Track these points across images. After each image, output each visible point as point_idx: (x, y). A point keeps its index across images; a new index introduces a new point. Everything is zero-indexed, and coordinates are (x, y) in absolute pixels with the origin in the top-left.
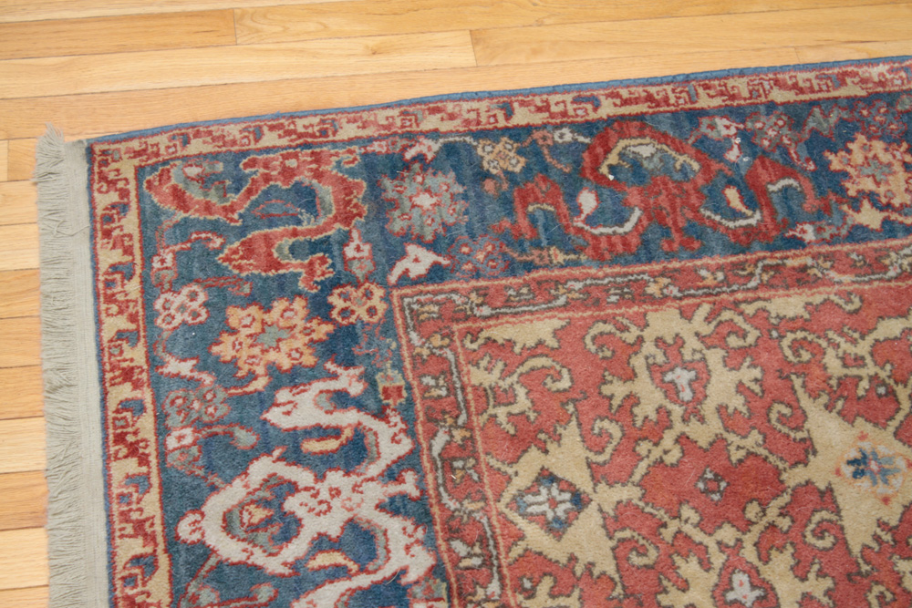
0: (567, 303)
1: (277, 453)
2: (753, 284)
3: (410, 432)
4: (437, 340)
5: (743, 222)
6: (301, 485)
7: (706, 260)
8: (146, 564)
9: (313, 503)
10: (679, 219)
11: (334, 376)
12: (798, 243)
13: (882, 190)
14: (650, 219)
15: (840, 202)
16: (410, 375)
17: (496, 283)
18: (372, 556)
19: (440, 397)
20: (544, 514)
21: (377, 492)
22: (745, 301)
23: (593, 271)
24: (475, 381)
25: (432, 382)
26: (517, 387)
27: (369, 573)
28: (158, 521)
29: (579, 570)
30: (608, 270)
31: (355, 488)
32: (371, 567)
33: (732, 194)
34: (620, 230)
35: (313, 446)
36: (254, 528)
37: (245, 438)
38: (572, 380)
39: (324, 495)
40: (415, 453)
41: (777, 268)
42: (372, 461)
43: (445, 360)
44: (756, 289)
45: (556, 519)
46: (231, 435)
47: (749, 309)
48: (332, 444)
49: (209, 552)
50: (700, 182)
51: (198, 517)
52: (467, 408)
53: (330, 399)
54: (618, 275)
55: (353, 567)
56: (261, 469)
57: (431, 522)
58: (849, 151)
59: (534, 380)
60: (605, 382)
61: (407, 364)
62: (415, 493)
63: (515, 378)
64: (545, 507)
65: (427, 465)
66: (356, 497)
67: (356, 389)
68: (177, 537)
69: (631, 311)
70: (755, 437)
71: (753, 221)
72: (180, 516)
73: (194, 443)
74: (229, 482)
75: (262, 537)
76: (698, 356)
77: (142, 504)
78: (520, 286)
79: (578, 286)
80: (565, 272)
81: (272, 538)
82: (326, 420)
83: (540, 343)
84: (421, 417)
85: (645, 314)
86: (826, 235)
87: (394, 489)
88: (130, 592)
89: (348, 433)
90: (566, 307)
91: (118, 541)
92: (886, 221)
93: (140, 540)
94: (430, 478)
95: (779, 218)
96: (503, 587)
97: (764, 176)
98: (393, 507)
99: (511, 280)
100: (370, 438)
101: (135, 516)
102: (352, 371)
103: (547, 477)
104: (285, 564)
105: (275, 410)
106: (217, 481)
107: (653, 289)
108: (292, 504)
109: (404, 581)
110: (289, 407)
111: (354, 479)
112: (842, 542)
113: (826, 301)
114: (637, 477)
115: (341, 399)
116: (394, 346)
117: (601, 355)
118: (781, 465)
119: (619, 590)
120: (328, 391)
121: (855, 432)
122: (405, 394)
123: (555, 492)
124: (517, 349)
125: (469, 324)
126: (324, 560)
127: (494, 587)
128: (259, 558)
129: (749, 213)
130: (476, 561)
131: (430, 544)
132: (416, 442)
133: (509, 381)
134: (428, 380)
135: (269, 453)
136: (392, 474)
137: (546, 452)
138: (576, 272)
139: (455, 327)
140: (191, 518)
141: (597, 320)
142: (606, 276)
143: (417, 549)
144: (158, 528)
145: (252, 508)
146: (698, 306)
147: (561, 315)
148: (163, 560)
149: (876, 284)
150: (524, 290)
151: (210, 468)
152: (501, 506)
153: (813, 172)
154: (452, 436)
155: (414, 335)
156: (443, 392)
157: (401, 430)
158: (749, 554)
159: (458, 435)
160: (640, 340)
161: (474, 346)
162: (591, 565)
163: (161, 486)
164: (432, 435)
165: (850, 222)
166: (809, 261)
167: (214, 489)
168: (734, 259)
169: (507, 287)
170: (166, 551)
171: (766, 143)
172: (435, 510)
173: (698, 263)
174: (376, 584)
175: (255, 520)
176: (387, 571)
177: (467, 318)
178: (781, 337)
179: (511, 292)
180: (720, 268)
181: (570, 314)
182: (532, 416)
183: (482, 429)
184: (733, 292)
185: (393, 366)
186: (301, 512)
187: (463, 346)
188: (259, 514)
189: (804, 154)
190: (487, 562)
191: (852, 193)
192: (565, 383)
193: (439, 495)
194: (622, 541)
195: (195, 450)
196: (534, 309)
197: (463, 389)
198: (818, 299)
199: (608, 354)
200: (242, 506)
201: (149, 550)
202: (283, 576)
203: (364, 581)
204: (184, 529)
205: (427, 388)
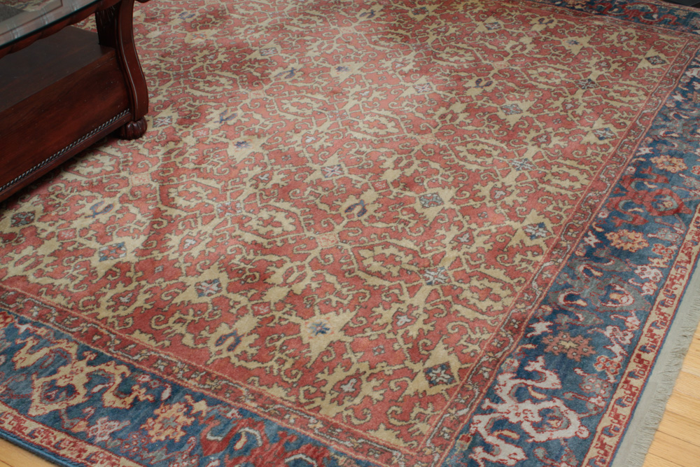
0: (359, 439)
1: (531, 440)
2: (279, 406)
3: (471, 422)
4: (428, 451)
5: (251, 431)
6: (529, 423)
7: (284, 424)
8: (607, 432)
9: (529, 415)
10: (274, 447)
11: (484, 460)
12: (242, 412)
13: (181, 414)
14: (286, 453)
15: (202, 418)
16: (452, 443)
17: (380, 463)
18: (520, 388)
19: (448, 428)
20: (445, 373)
21: (501, 408)
22: (290, 402)
23: (336, 446)
24: (428, 426)
25: (446, 435)
26: (413, 418)
27: (526, 384)
28: (594, 445)
29: (451, 349)
30: (328, 443)
31: (509, 412)
32: (523, 386)
33: (239, 445)
34: (304, 457)
35: (514, 436)
36: (559, 419)
37: (540, 453)
38: (390, 408)
39: (522, 415)
40: (475, 413)
41: (263, 406)
42: (495, 418)
43: (433, 442)
44: (281, 404)
45: (442, 369)
46: (544, 457)
47: (293, 399)
48: (506, 433)
49: (581, 419)
50: (244, 459)
51: (578, 434)
52: (441, 418)
53: (493, 450)
54: (327, 439)
55: (530, 389)
56: (542, 437)
57: (489, 388)
58: (167, 437)
59: (404, 416)
60: (378, 401)
61: (449, 447)
62: (487, 400)
63: (410, 422)
64: (443, 375)
65: (475, 407)
66: (511, 409)
67: (479, 449)
68: (590, 434)
69: (338, 422)
70: (345, 356)
71: (247, 429)
72: (585, 439)
73: (562, 462)
74: (557, 439)
75: (557, 414)
76: (332, 392)
77: (596, 454)
78: (370, 456)
79: (347, 443)
80: (347, 451)
81: (554, 412)
82: (501, 443)
83: (387, 429)
84: (462, 424)
85: (334, 418)
86: (227, 408)
87: (494, 406)
88: (618, 426)
89: (496, 433)
90: (362, 437)
91: (614, 446)
92: (197, 401)
93: (604, 442)
94: (478, 402)
95: (235, 425)
96: (481, 358)
97: (215, 446)
98: (498, 400)
99: (372, 460)
100: (489, 427)
101: (602, 452)
102: (475, 458)
103: (432, 383)
104: (554, 402)
105: (519, 458)
106: (563, 443)
107: (319, 425)
108: (538, 419)
109: (515, 375)
110: (513, 456)
111: (506, 416)
112: (357, 316)
113: (261, 385)
114: (402, 366)
115: (488, 448)
116: (448, 459)
117: (369, 412)
118: (348, 344)
119: (444, 337)
120: (491, 454)
121: (311, 341)
122: (461, 436)
123: (434, 378)
124: (398, 432)
125: (407, 451)
126: (539, 396)
127: (484, 359)
128: (563, 408)
129: (243, 434)
130: (484, 369)
131: (496, 382)
132: (471, 417)
133: (413, 422)
134: (446, 436)
135: (534, 441)
136: (490, 410)
137: (425, 391)
138: (342, 449)
139: (414, 454)
140: (581, 436)
141: (355, 426)
142: (331, 441)
143: (502, 383)
144: (595, 441)
145: (555, 426)
146: (309, 410)
147: (368, 435)
148: (599, 429)
149: (235, 382)
150: (371, 453)
151: (562, 449)
152: (458, 382)
153: (193, 436)
154: (456, 412)
155: (436, 459)
156: (445, 429)
157: (474, 424)
158: (389, 327)
159: (453, 411)
160: (346, 409)
161: (414, 442)
162: (446, 348)
163: (585, 457)
164: (463, 416)
165: (210, 409)
166: (248, 402)
167: (565, 440)
168: (274, 419)
169: (377, 459)
170: (596, 432)
171: (194, 461)
172: (484, 391)
173: (289, 426)
174: (526, 379)
175: (556, 421)
176: (518, 381)
177: (406, 455)
178: (293, 383)
179: (377, 456)
180: (283, 419)
181: (364, 434)
182: (417, 404)
183: (442, 409)
184: (290, 408)
185: (456, 450)
186: (536, 415)
187: (418, 445)
188: (553, 423)
189: (186, 446)
190: (481, 366)
191: (193, 419)
192: (394, 408)
193: (479, 395)
194: (427, 351)
195: (564, 459)
196: (375, 445)
197: (436, 426)
198: (264, 388)
199: (365, 411)
200: (557, 429)
201: (603, 436)
202: (558, 398)
203: (529, 382)
204: (585, 434)
205: (451, 434)
